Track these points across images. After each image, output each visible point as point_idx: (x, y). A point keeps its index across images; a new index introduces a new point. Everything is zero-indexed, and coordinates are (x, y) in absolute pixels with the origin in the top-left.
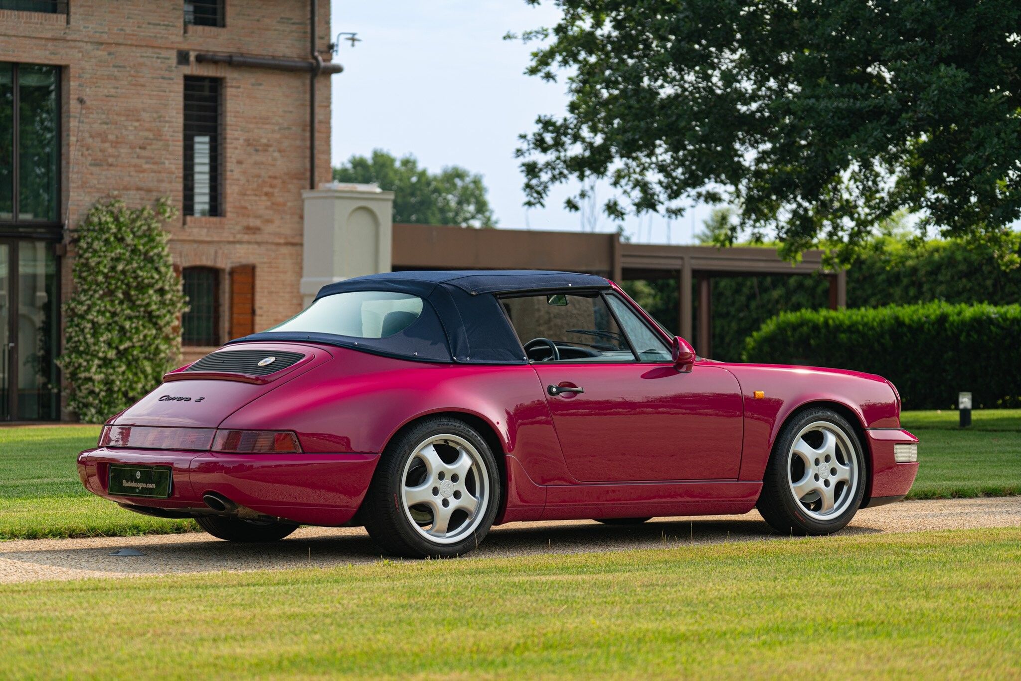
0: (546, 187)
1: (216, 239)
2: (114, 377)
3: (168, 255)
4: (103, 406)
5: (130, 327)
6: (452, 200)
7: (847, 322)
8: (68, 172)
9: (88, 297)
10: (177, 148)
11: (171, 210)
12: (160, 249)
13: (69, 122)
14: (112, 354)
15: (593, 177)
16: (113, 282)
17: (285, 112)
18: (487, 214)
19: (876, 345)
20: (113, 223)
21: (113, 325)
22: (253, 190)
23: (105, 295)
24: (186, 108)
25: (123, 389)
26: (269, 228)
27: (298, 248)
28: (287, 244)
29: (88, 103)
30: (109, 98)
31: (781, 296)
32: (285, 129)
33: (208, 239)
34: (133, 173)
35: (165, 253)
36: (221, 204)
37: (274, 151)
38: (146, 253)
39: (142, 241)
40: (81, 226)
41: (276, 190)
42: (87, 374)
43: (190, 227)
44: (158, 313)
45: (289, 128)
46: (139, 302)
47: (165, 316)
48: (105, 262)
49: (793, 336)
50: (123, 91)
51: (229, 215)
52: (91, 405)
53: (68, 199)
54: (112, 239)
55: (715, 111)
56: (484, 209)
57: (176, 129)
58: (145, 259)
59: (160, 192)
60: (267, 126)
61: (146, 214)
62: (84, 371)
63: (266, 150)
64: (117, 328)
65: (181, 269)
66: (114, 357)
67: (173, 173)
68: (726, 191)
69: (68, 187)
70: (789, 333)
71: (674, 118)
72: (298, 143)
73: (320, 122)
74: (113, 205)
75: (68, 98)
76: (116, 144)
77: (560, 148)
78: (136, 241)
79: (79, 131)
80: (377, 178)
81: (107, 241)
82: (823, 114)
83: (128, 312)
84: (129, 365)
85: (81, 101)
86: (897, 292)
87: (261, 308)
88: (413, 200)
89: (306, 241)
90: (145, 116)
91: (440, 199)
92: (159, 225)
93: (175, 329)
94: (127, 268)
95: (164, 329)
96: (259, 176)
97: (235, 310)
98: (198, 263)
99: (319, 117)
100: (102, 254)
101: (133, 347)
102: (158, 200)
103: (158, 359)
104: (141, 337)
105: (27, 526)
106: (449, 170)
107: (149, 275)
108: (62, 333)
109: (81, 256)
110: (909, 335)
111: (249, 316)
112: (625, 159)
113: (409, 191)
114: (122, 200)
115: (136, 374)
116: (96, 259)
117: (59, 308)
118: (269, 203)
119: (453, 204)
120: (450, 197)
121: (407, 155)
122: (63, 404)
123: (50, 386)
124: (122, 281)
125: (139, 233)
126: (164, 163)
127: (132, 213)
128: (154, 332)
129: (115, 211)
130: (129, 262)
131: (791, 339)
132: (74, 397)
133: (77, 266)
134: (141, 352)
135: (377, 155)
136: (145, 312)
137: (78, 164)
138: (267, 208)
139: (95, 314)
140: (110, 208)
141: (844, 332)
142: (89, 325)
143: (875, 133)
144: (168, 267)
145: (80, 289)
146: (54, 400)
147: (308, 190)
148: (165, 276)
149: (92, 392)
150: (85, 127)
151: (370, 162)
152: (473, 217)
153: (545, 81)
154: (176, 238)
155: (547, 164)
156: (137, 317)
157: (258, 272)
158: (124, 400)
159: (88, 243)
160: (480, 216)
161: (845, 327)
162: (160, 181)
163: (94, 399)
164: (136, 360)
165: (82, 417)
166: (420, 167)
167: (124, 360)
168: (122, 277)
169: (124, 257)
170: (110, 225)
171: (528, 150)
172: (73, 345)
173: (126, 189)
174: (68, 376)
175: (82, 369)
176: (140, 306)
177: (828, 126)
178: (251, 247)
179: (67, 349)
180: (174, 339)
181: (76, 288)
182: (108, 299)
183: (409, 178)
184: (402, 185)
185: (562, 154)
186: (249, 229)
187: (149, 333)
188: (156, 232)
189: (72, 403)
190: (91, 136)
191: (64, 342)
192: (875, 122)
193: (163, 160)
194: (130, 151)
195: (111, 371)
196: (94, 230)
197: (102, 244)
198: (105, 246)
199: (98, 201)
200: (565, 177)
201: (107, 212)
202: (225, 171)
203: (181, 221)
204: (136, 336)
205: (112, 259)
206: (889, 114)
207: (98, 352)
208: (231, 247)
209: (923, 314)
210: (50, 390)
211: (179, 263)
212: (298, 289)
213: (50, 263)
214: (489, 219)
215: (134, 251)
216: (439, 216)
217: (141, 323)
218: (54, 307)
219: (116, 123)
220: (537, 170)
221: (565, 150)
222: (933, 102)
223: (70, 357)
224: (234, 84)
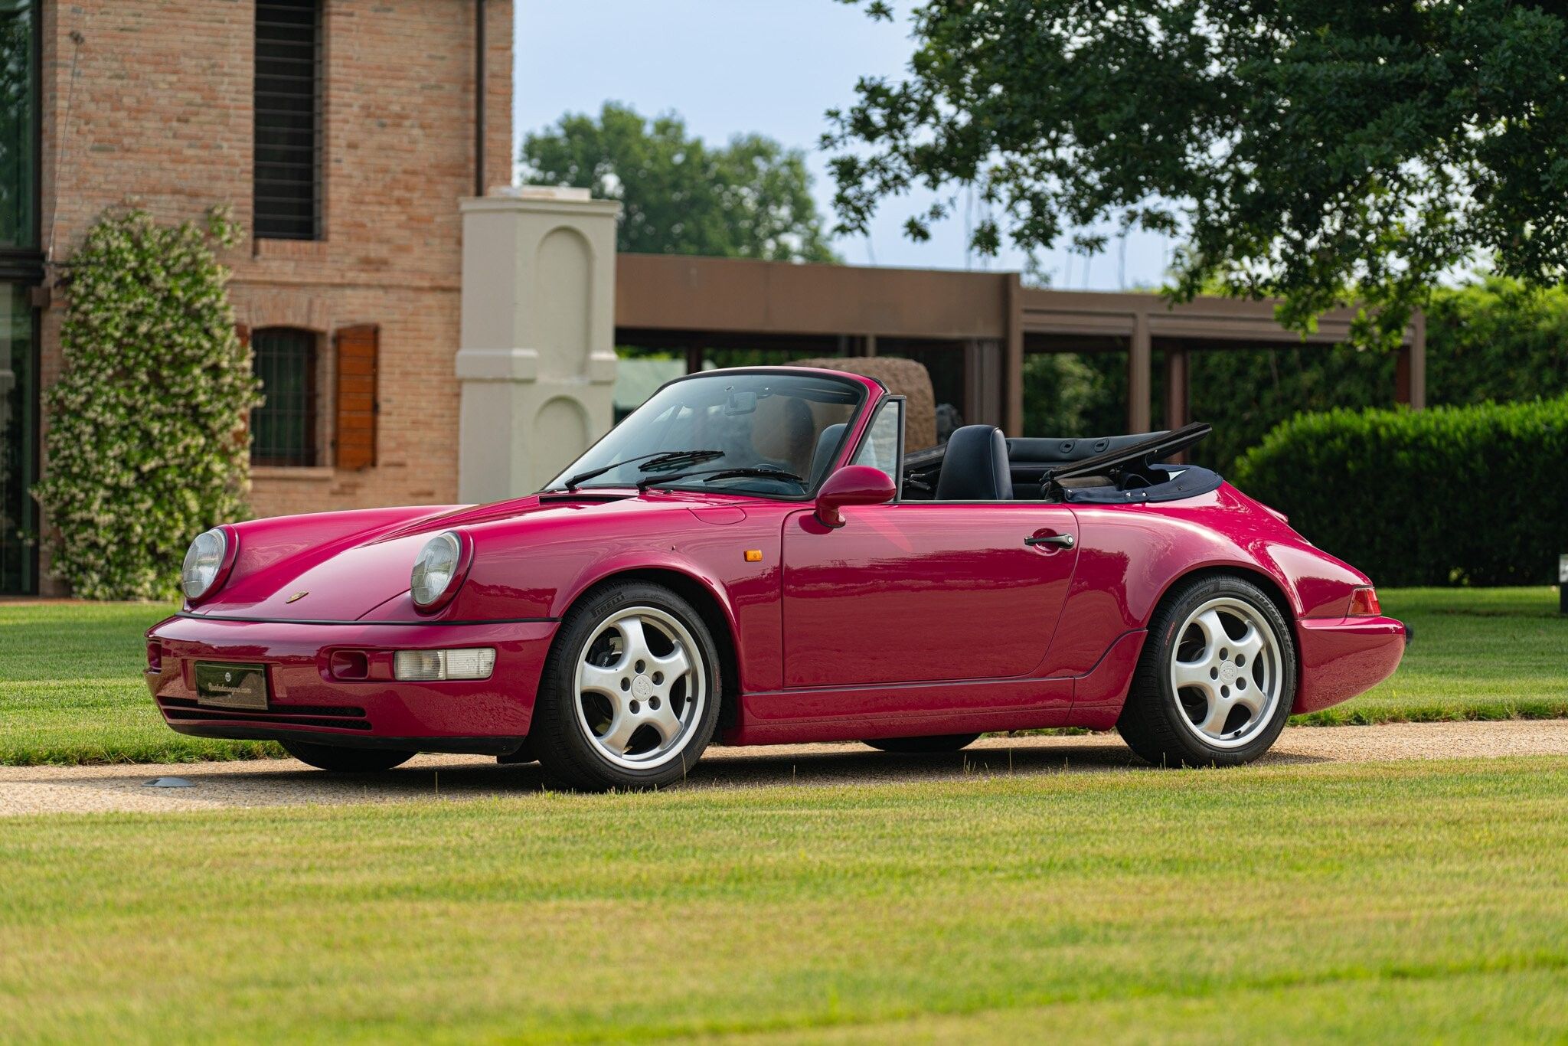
0: (871, 201)
1: (310, 279)
2: (131, 519)
3: (226, 308)
4: (113, 569)
5: (161, 431)
6: (749, 198)
7: (1411, 432)
8: (53, 162)
9: (88, 380)
10: (242, 121)
11: (233, 229)
12: (213, 297)
13: (55, 74)
14: (128, 479)
15: (955, 182)
16: (131, 354)
17: (431, 57)
18: (813, 223)
19: (1460, 472)
20: (130, 251)
21: (131, 429)
22: (375, 194)
23: (116, 375)
24: (259, 49)
25: (148, 540)
26: (403, 261)
27: (452, 296)
28: (433, 289)
29: (89, 41)
30: (125, 34)
31: (1316, 383)
32: (432, 87)
33: (297, 279)
34: (167, 165)
35: (221, 304)
36: (320, 218)
37: (412, 126)
38: (188, 305)
39: (182, 283)
40: (76, 257)
41: (416, 195)
42: (84, 514)
43: (264, 259)
44: (208, 408)
45: (439, 87)
46: (175, 390)
47: (221, 414)
48: (117, 319)
49: (1317, 455)
50: (150, 20)
51: (333, 237)
52: (93, 567)
53: (53, 210)
54: (129, 279)
55: (1147, 78)
56: (808, 213)
57: (242, 88)
58: (186, 315)
59: (214, 196)
60: (402, 83)
61: (188, 235)
62: (80, 509)
63: (399, 125)
64: (138, 434)
65: (249, 331)
66: (132, 484)
67: (237, 165)
68: (1181, 209)
69: (53, 187)
70: (1311, 451)
71: (1079, 90)
72: (455, 112)
73: (494, 76)
74: (131, 220)
75: (54, 32)
76: (137, 112)
77: (896, 133)
78: (171, 283)
79: (73, 90)
80: (610, 156)
81: (120, 283)
82: (1321, 87)
83: (156, 406)
84: (158, 498)
85: (77, 38)
86: (1522, 376)
87: (388, 401)
88: (677, 196)
89: (468, 282)
90: (187, 63)
91: (727, 195)
92: (212, 255)
93: (238, 437)
94: (155, 330)
95: (219, 437)
96: (385, 170)
97: (344, 404)
98: (278, 321)
99: (491, 66)
100: (112, 305)
101: (166, 466)
102: (209, 211)
103: (208, 488)
104: (180, 449)
105: (15, 746)
106: (744, 143)
107: (194, 342)
108: (42, 442)
109: (75, 309)
110: (1516, 455)
111: (368, 415)
112: (1008, 153)
113: (667, 180)
114: (147, 211)
115: (170, 514)
116: (102, 314)
117: (37, 398)
118: (403, 218)
119: (750, 204)
120: (744, 191)
121: (667, 114)
122: (42, 565)
123: (20, 534)
124: (147, 353)
125: (177, 269)
126: (220, 147)
127: (164, 234)
128: (202, 441)
129: (136, 229)
130: (159, 320)
131: (1314, 461)
132: (62, 553)
133: (67, 325)
134: (180, 476)
135: (611, 113)
136: (185, 406)
137: (70, 148)
138: (400, 226)
139: (100, 409)
140: (126, 225)
141: (1406, 448)
142: (89, 429)
143: (1407, 121)
144: (226, 328)
145: (73, 366)
146: (27, 557)
147: (472, 198)
148: (222, 345)
149: (93, 545)
150: (83, 83)
151: (598, 125)
152: (787, 229)
153: (872, 19)
154: (239, 277)
155: (874, 162)
156: (172, 416)
157: (384, 338)
158: (149, 558)
159: (87, 286)
160: (799, 227)
161: (1407, 440)
162: (213, 178)
163: (98, 557)
164: (172, 489)
165: (75, 588)
166: (690, 134)
167: (150, 489)
168: (147, 346)
169: (149, 310)
170: (126, 255)
171: (842, 136)
172: (62, 463)
173: (154, 191)
174: (52, 516)
175: (77, 505)
176: (178, 396)
177: (1330, 108)
178: (371, 293)
179: (50, 470)
180: (236, 453)
181: (66, 364)
182: (122, 383)
183: (670, 157)
184: (656, 168)
185: (901, 143)
186: (368, 263)
187: (194, 443)
188: (205, 267)
189: (59, 564)
190: (93, 99)
191: (45, 457)
192: (1408, 102)
193: (219, 142)
194: (160, 125)
195: (126, 508)
196: (98, 264)
197: (111, 287)
198: (117, 290)
199: (105, 213)
200: (904, 183)
201: (121, 232)
202: (327, 160)
203: (250, 249)
204: (170, 448)
205: (129, 314)
206: (1432, 88)
207: (104, 476)
208: (338, 293)
209: (1542, 420)
210: (21, 541)
211: (246, 322)
212: (453, 367)
213: (20, 320)
214: (816, 233)
215: (168, 300)
216: (724, 225)
217: (179, 425)
218: (28, 397)
219: (137, 78)
220: (856, 172)
221: (906, 137)
222: (1503, 70)
223: (55, 484)
224: (343, 9)
